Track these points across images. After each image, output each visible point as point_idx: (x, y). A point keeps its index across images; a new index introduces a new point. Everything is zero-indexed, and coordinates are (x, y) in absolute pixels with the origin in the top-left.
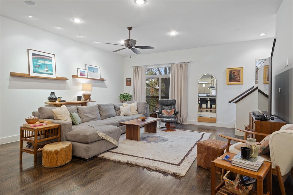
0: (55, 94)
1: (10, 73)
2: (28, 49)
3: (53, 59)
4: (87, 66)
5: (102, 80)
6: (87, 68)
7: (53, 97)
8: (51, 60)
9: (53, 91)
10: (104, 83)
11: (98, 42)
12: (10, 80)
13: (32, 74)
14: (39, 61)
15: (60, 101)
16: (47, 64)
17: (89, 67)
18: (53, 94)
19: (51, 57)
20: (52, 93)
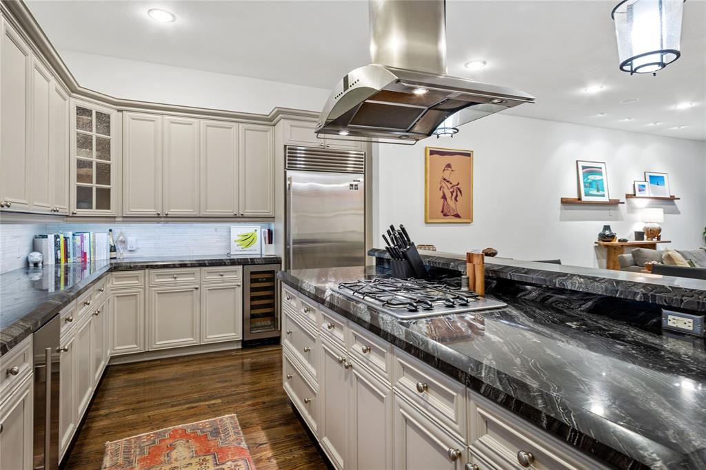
0: (611, 228)
1: (562, 198)
2: (577, 161)
3: (603, 171)
4: (648, 175)
5: (672, 199)
6: (648, 179)
7: (607, 233)
8: (601, 174)
9: (607, 223)
10: (674, 204)
11: (658, 124)
12: (561, 209)
13: (584, 199)
14: (589, 177)
15: (620, 241)
16: (598, 180)
17: (650, 176)
18: (607, 228)
19: (601, 168)
20: (605, 226)
